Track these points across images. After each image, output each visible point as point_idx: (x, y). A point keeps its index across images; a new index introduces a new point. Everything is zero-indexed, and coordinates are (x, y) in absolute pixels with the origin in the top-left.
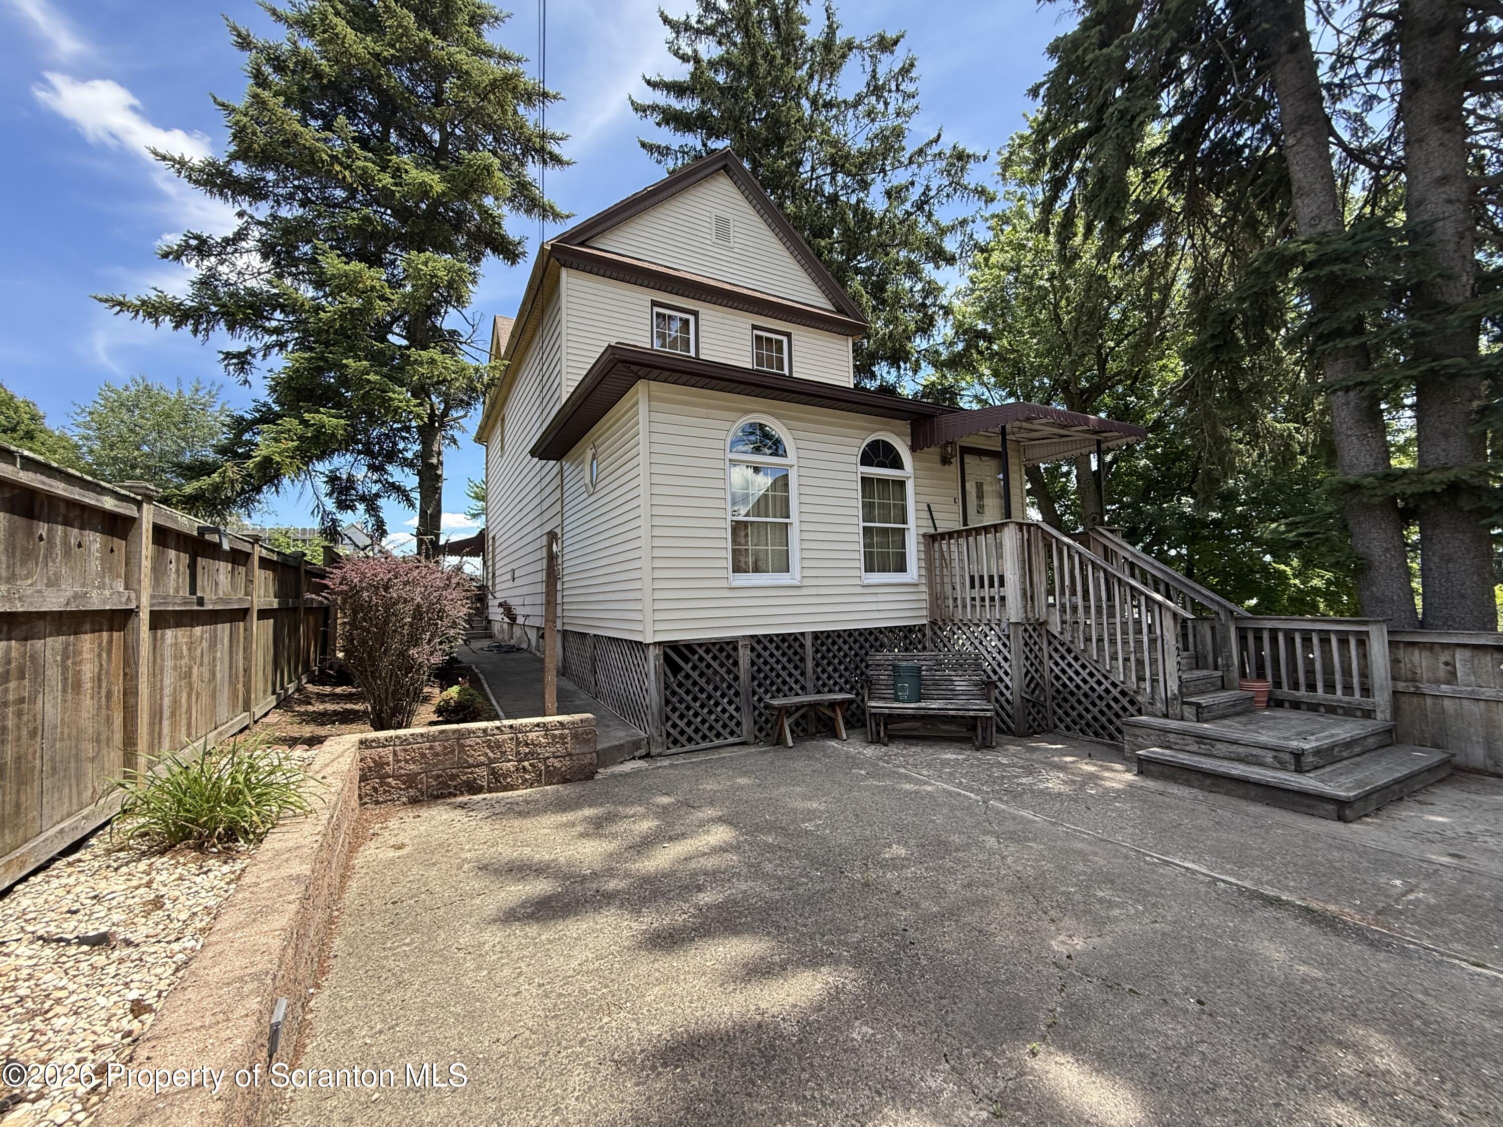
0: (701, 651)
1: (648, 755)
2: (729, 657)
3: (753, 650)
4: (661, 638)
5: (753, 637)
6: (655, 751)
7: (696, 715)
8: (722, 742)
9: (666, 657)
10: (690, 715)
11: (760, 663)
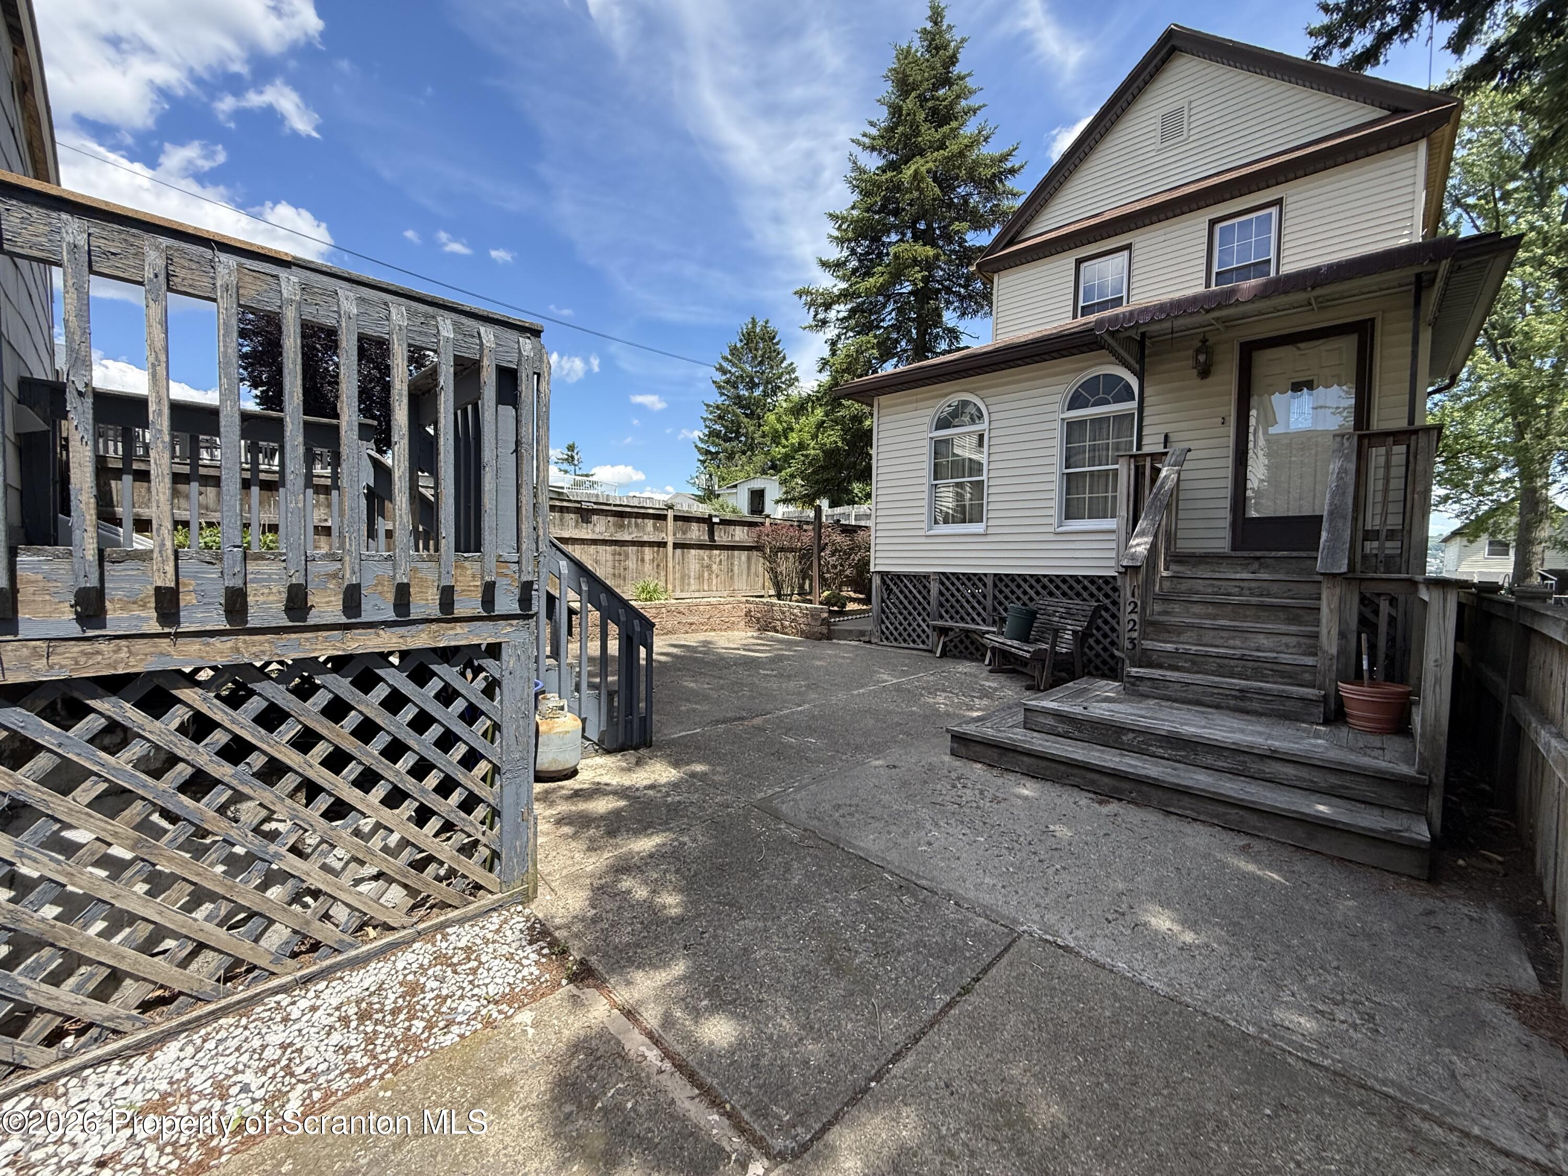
0: (906, 581)
1: (869, 642)
2: (925, 587)
3: (943, 583)
4: (878, 569)
5: (943, 574)
6: (873, 640)
7: (901, 624)
8: (915, 646)
9: (883, 582)
10: (897, 624)
11: (948, 595)
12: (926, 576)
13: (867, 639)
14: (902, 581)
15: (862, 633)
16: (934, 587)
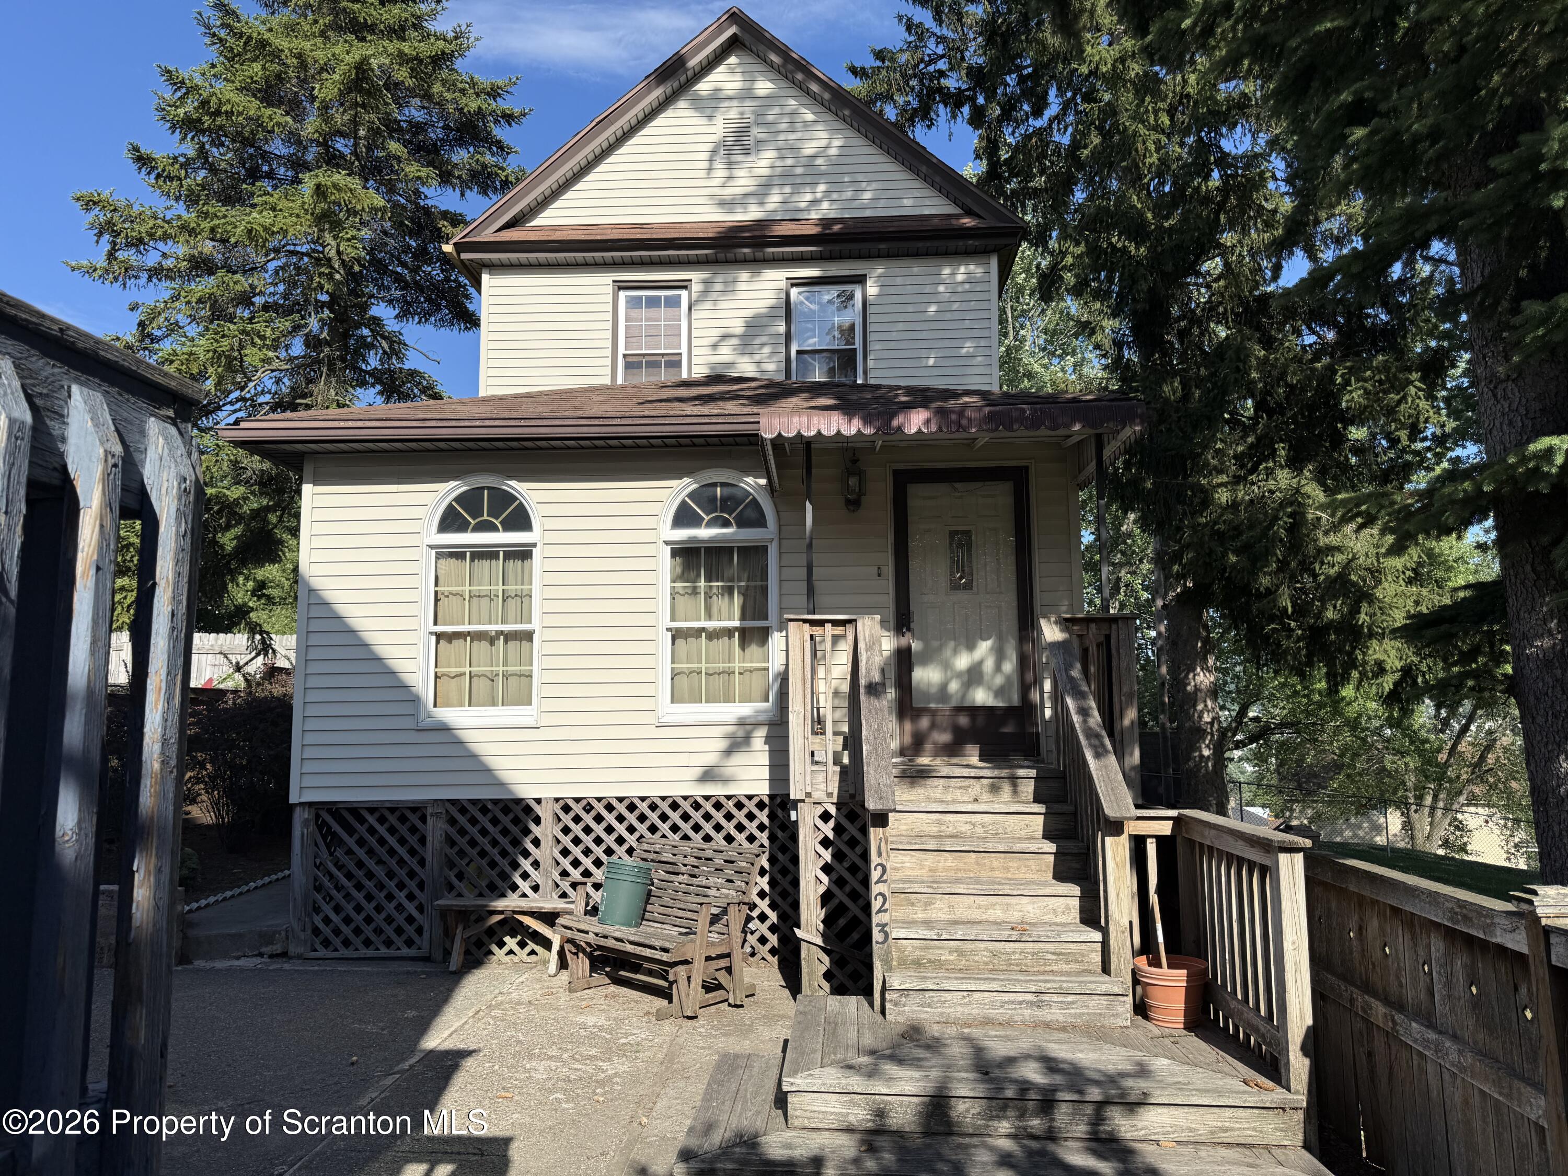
0: (371, 820)
1: (284, 955)
2: (413, 830)
3: (452, 821)
4: (309, 797)
5: (453, 802)
6: (293, 950)
7: (358, 909)
8: (393, 952)
9: (321, 825)
10: (349, 908)
11: (462, 842)
12: (418, 809)
13: (277, 948)
14: (362, 820)
15: (267, 938)
16: (435, 829)
